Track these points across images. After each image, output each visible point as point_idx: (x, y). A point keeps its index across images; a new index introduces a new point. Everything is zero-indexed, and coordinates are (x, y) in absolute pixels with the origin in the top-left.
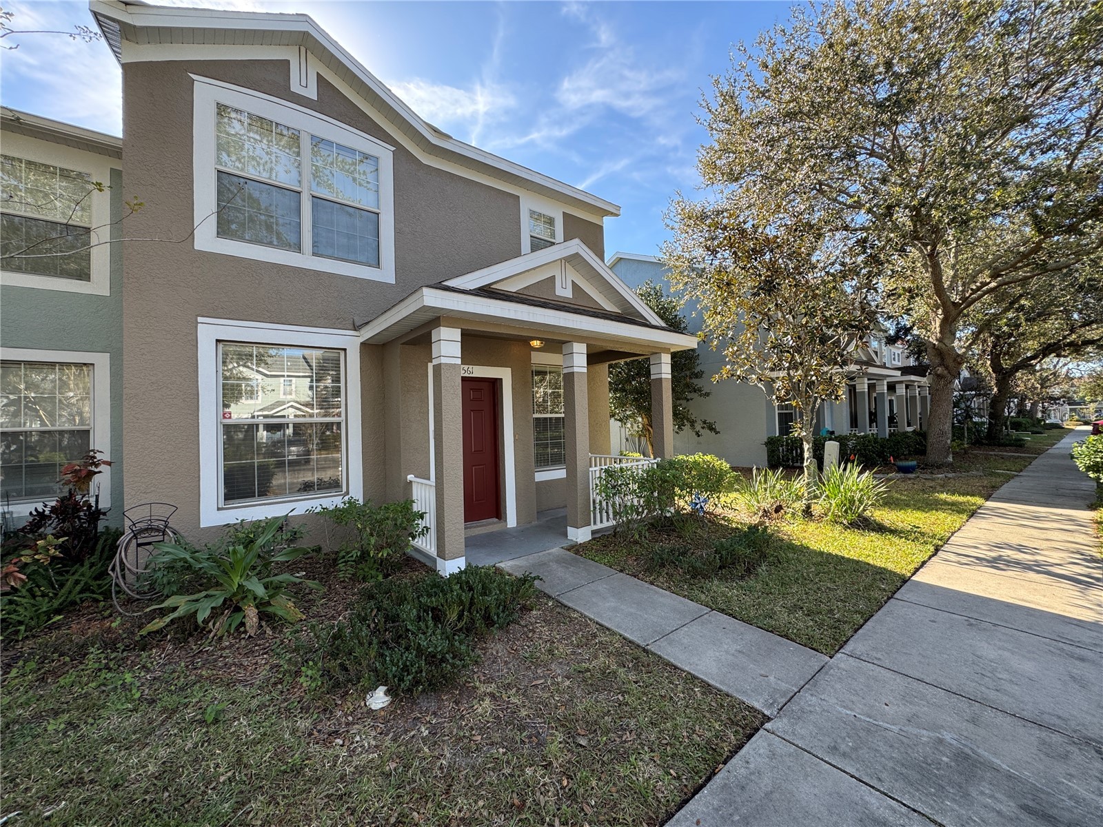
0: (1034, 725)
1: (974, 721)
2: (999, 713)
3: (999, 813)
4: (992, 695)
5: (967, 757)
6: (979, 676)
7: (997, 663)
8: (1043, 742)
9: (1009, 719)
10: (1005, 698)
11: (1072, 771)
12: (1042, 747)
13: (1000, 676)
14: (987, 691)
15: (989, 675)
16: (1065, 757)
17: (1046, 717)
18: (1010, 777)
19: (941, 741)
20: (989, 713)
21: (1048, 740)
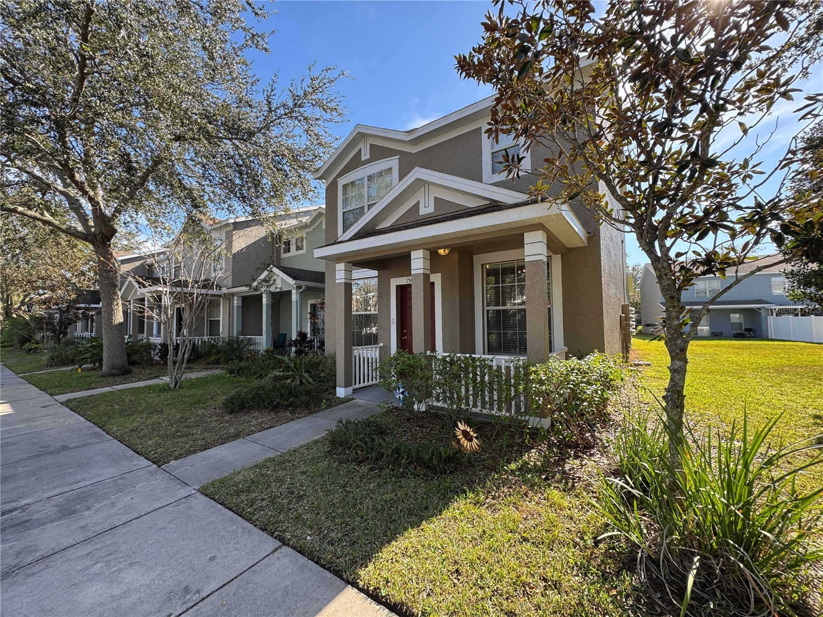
0: (48, 554)
1: (83, 528)
2: (74, 543)
3: (39, 512)
4: (89, 548)
5: (70, 514)
6: (112, 551)
7: (113, 573)
8: (35, 551)
9: (65, 545)
10: (79, 553)
11: (11, 551)
12: (34, 548)
13: (98, 565)
14: (95, 547)
15: (106, 559)
16: (18, 554)
17: (43, 566)
18: (43, 524)
19: (88, 509)
20: (80, 537)
21: (34, 554)
